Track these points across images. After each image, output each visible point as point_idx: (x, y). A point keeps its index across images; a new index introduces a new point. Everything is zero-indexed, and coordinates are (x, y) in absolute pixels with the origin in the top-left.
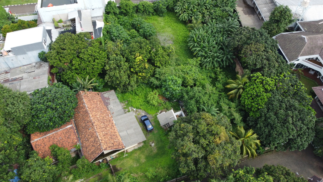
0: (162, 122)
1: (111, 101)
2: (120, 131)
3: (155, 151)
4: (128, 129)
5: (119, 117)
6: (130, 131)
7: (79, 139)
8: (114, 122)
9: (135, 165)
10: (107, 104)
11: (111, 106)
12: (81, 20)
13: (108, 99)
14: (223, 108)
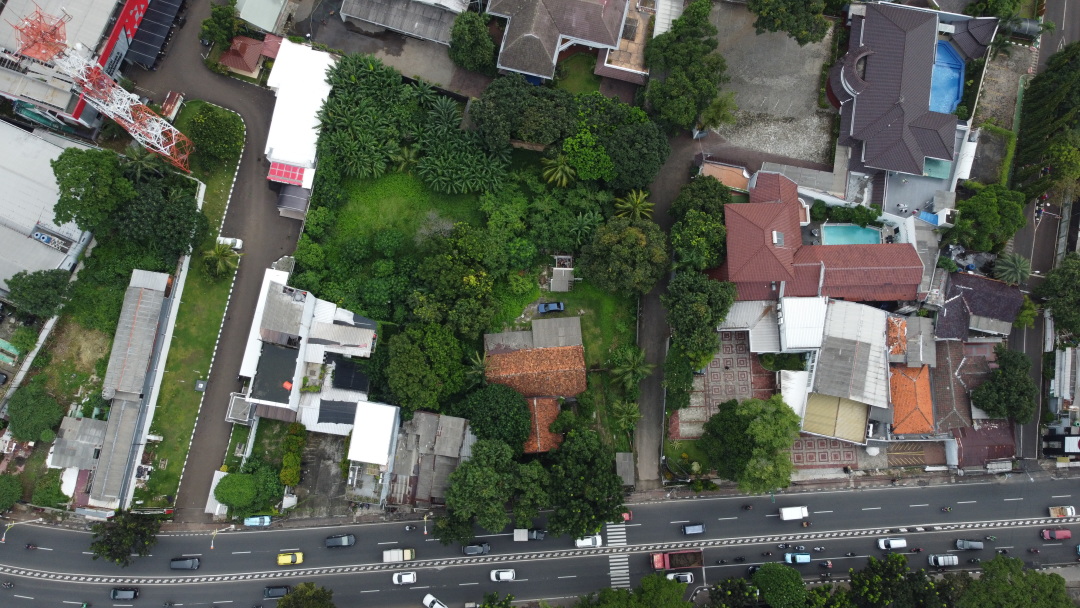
0: (564, 288)
1: (504, 343)
2: (557, 344)
3: (592, 312)
4: (557, 333)
5: (535, 340)
6: (562, 332)
7: (550, 397)
8: (541, 348)
9: (600, 343)
10: (508, 350)
11: (513, 345)
12: (338, 344)
13: (499, 345)
14: (583, 206)
